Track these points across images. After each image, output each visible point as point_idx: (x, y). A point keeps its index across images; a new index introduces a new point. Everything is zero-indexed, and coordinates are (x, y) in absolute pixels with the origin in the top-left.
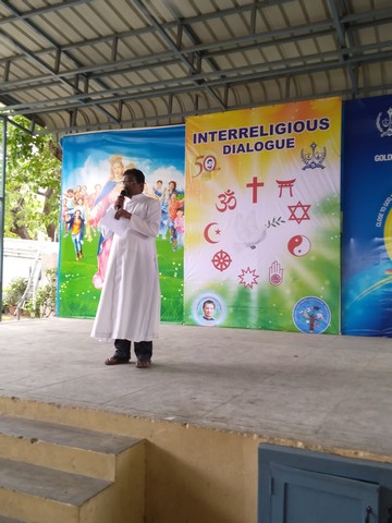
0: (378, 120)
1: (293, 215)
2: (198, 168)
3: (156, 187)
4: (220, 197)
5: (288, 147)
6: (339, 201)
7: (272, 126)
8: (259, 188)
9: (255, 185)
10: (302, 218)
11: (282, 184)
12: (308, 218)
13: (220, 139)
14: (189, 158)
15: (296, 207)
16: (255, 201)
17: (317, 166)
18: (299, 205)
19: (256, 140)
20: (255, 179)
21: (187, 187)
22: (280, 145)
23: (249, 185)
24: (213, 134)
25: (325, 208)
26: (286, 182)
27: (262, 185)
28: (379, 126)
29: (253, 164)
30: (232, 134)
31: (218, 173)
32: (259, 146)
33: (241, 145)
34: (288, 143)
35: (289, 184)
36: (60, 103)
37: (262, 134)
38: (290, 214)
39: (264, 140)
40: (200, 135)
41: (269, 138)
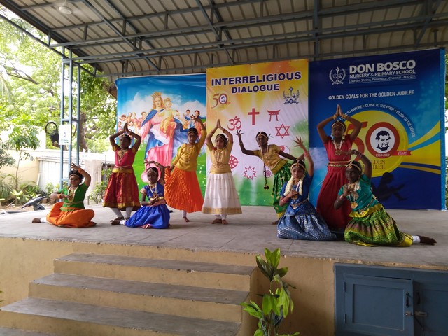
0: (330, 74)
1: (278, 132)
2: (215, 102)
3: (186, 114)
4: (230, 121)
5: (275, 89)
6: (307, 124)
7: (264, 76)
8: (256, 116)
9: (254, 113)
10: (285, 135)
11: (271, 113)
12: (288, 135)
13: (230, 83)
14: (209, 95)
15: (280, 127)
16: (254, 123)
17: (293, 102)
18: (283, 126)
19: (253, 84)
20: (254, 109)
21: (208, 114)
22: (270, 88)
23: (249, 114)
24: (225, 80)
25: (299, 128)
26: (273, 112)
27: (258, 113)
28: (331, 78)
29: (252, 100)
30: (238, 80)
31: (229, 105)
32: (256, 89)
33: (244, 88)
34: (275, 87)
35: (276, 113)
36: (117, 56)
37: (258, 81)
38: (277, 132)
39: (259, 84)
40: (217, 80)
41: (262, 83)
